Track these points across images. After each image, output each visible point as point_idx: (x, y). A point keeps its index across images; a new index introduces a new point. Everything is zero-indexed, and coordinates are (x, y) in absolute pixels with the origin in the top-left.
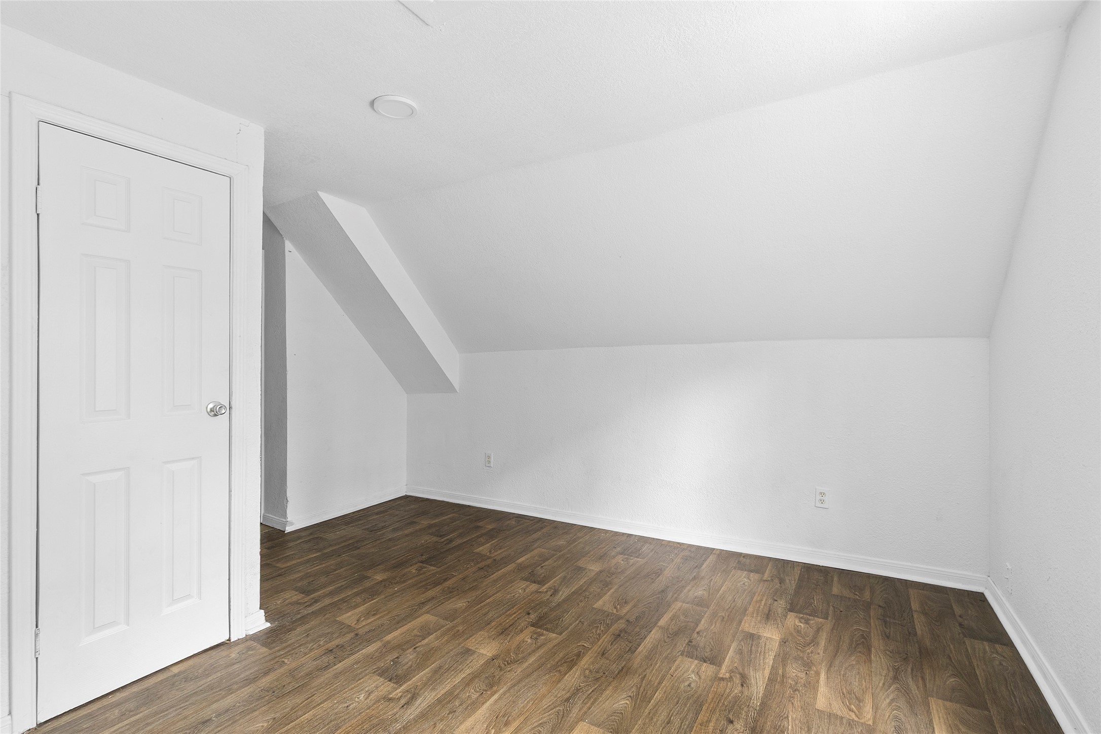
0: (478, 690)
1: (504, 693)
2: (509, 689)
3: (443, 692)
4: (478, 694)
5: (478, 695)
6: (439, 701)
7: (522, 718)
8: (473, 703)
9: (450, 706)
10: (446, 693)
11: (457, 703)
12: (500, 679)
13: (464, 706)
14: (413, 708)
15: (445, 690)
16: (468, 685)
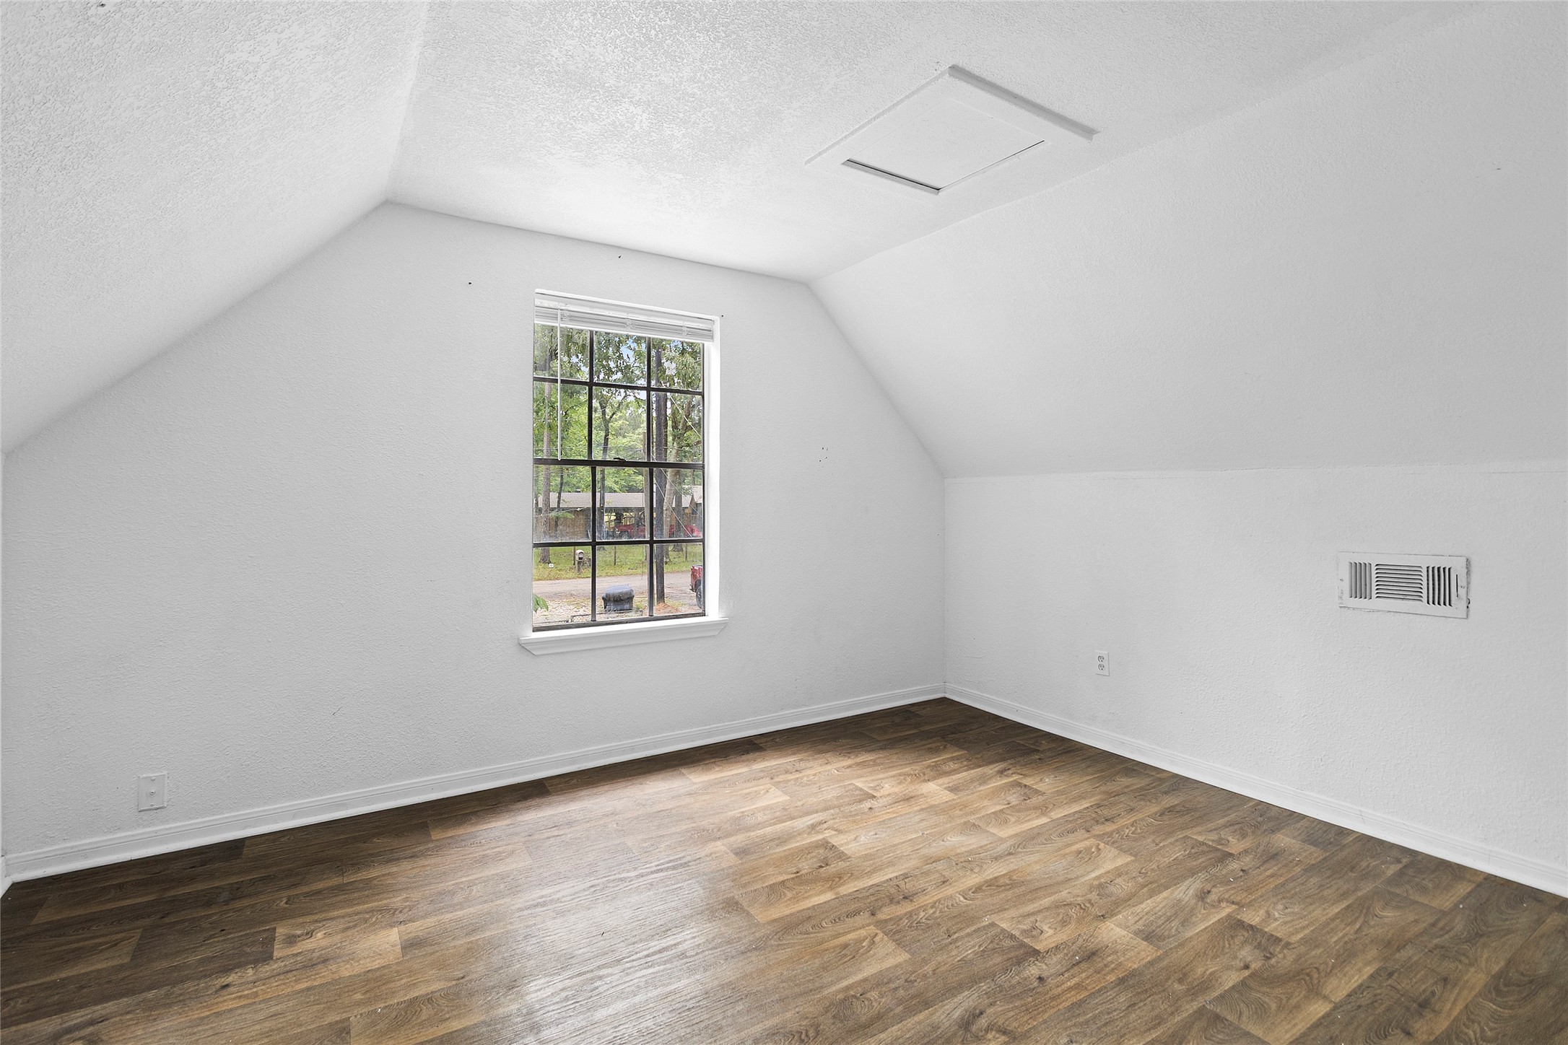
0: (866, 1003)
1: (832, 984)
2: (822, 987)
3: (921, 1016)
4: (868, 995)
5: (869, 993)
6: (927, 1004)
7: (825, 946)
8: (878, 985)
9: (912, 991)
10: (916, 1014)
11: (901, 992)
12: (827, 1010)
13: (892, 986)
14: (965, 1005)
15: (916, 1018)
16: (879, 1017)
